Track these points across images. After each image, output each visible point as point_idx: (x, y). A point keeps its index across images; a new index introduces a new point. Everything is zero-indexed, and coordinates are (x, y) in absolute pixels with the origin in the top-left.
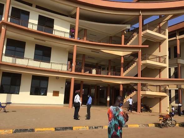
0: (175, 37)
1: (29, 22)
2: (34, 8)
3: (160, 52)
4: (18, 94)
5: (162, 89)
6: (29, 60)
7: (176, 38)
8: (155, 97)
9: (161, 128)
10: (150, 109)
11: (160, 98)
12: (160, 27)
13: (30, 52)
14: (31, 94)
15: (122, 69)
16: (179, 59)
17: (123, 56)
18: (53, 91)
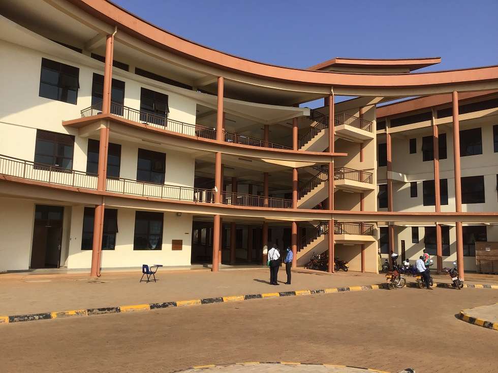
0: (384, 130)
1: (125, 105)
2: (131, 74)
3: (361, 161)
4: (113, 249)
5: (366, 228)
6: (124, 181)
7: (386, 131)
8: (356, 245)
9: (389, 289)
10: (346, 265)
11: (363, 246)
12: (361, 115)
13: (129, 166)
14: (136, 248)
15: (295, 193)
16: (390, 172)
17: (297, 168)
18: (173, 240)
